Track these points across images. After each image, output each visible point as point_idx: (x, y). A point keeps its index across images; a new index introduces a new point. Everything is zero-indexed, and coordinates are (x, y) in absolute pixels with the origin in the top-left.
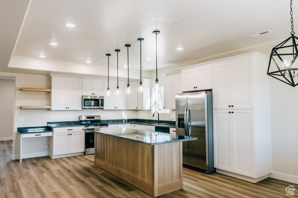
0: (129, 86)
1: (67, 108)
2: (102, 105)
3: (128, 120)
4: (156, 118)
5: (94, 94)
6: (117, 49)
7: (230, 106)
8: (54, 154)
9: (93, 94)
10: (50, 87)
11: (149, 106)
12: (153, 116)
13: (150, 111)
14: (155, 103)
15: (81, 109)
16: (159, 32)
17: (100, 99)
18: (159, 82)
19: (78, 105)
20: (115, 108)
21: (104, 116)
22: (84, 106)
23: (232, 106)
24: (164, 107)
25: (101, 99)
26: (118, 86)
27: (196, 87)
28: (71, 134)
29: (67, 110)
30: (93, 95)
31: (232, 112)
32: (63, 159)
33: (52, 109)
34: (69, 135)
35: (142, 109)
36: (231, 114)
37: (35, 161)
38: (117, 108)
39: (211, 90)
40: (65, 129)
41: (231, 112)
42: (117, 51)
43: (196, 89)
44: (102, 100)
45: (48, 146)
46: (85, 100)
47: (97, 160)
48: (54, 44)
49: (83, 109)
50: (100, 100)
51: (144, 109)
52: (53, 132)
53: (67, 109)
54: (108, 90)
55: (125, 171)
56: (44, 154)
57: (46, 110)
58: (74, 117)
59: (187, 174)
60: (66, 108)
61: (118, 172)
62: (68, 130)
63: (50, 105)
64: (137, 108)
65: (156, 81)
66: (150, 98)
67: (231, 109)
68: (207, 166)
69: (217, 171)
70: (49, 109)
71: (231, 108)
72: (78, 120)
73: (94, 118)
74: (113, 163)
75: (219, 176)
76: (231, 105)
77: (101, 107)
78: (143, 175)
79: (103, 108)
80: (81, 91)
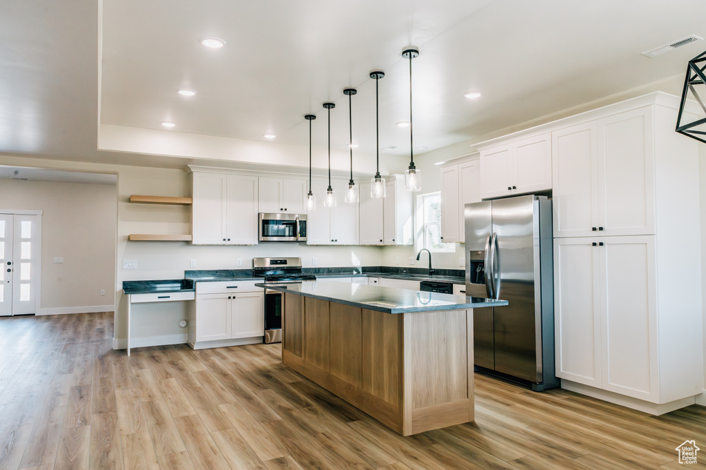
0: (354, 184)
1: (227, 240)
2: (303, 233)
3: (363, 268)
4: (423, 264)
5: (286, 210)
6: (327, 101)
7: (594, 229)
8: (198, 340)
9: (282, 209)
10: (190, 196)
11: (410, 237)
12: (418, 259)
13: (411, 247)
14: (423, 230)
15: (257, 243)
16: (417, 52)
17: (298, 221)
18: (416, 170)
19: (250, 234)
20: (333, 241)
21: (307, 258)
22: (264, 235)
23: (601, 229)
24: (442, 238)
25: (300, 221)
26: (330, 187)
27: (514, 188)
28: (234, 298)
29: (226, 245)
30: (284, 212)
31: (601, 244)
32: (217, 350)
33: (194, 243)
34: (230, 298)
35: (393, 243)
36: (598, 247)
37: (157, 353)
38: (336, 241)
39: (548, 194)
40: (222, 285)
41: (598, 243)
42: (327, 106)
43: (513, 192)
44: (304, 223)
45: (187, 322)
46: (266, 222)
47: (288, 353)
48: (187, 93)
49: (260, 242)
50: (298, 224)
51: (398, 242)
52: (195, 291)
53: (227, 243)
54: (310, 196)
55: (343, 377)
56: (178, 339)
57: (182, 243)
58: (242, 261)
59: (489, 390)
60: (224, 240)
61: (329, 379)
62: (228, 287)
63: (190, 232)
64: (381, 241)
65: (410, 168)
66: (410, 218)
67: (598, 237)
68: (539, 374)
69: (564, 386)
70: (188, 243)
71: (598, 233)
72: (250, 267)
73: (285, 262)
74: (318, 360)
75: (567, 397)
76: (597, 227)
77: (300, 239)
78: (380, 387)
79: (305, 242)
80: (256, 203)
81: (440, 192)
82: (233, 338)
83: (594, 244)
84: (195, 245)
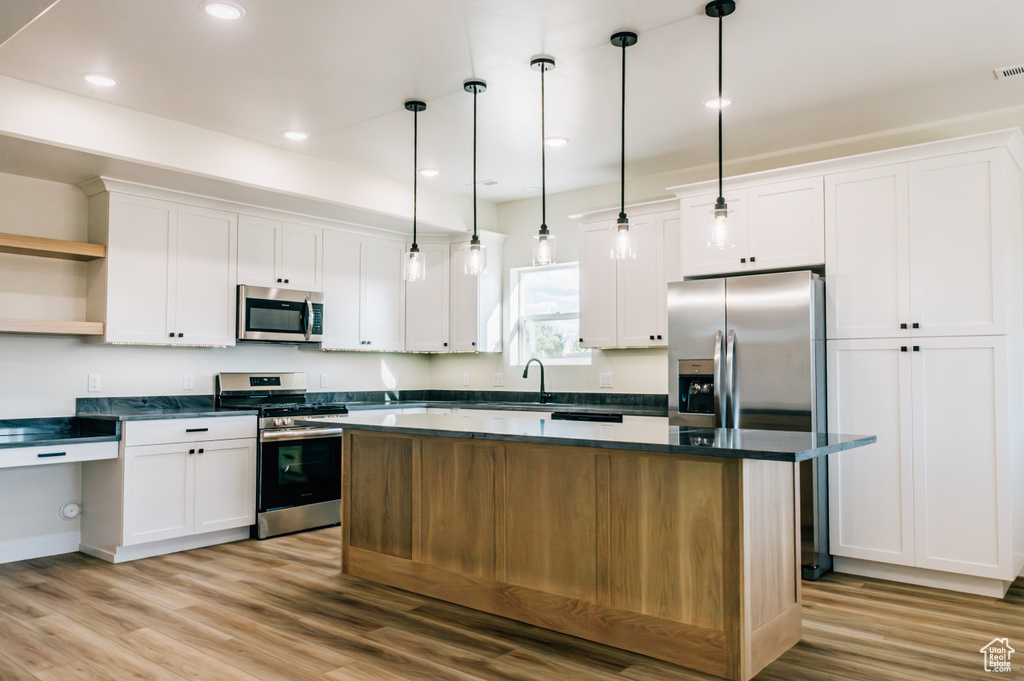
1: (176, 335)
2: (318, 330)
3: (402, 393)
4: (532, 386)
5: (287, 281)
6: (470, 78)
7: (904, 326)
8: (127, 541)
11: (497, 339)
12: (525, 376)
13: (499, 356)
14: (519, 328)
15: (234, 344)
17: (309, 303)
19: (217, 325)
20: (363, 343)
22: (248, 329)
23: (916, 326)
24: (581, 340)
25: (313, 304)
27: (753, 259)
28: (201, 451)
29: (175, 345)
30: (283, 286)
31: (916, 349)
32: (170, 559)
33: (109, 339)
34: (192, 452)
35: (471, 350)
36: (911, 353)
38: (369, 343)
39: (819, 270)
40: (173, 428)
41: (910, 346)
43: (749, 267)
44: (318, 307)
45: (82, 506)
46: (251, 303)
49: (240, 341)
50: (311, 309)
51: (480, 348)
52: (119, 439)
53: (175, 341)
56: (64, 543)
58: (194, 379)
60: (172, 335)
62: (188, 431)
63: (96, 313)
64: (446, 345)
65: (718, 206)
66: (499, 305)
67: (909, 338)
68: (816, 552)
69: (838, 568)
71: (911, 331)
72: (211, 392)
73: (276, 381)
76: (909, 323)
77: (313, 338)
78: (668, 596)
79: (317, 343)
80: (233, 265)
81: (577, 263)
82: (196, 533)
83: (904, 349)
84: (110, 345)
